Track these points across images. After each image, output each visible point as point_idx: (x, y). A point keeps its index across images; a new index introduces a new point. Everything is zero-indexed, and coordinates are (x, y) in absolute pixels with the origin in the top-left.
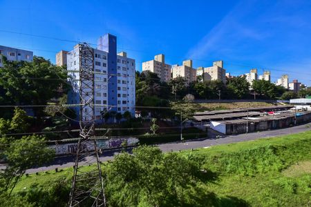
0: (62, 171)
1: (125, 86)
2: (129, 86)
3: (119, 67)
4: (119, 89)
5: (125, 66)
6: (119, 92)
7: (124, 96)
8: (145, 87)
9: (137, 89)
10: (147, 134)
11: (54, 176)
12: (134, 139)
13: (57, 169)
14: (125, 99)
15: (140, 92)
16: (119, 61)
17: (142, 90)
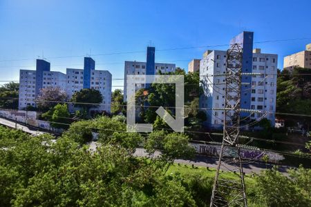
0: (197, 168)
1: (262, 88)
2: (268, 87)
3: (256, 67)
4: (254, 91)
5: (263, 64)
6: (253, 95)
7: (260, 99)
8: (292, 87)
9: (278, 91)
10: (298, 152)
11: (191, 171)
12: (277, 155)
13: (193, 165)
14: (261, 104)
15: (283, 95)
16: (255, 59)
17: (285, 92)
